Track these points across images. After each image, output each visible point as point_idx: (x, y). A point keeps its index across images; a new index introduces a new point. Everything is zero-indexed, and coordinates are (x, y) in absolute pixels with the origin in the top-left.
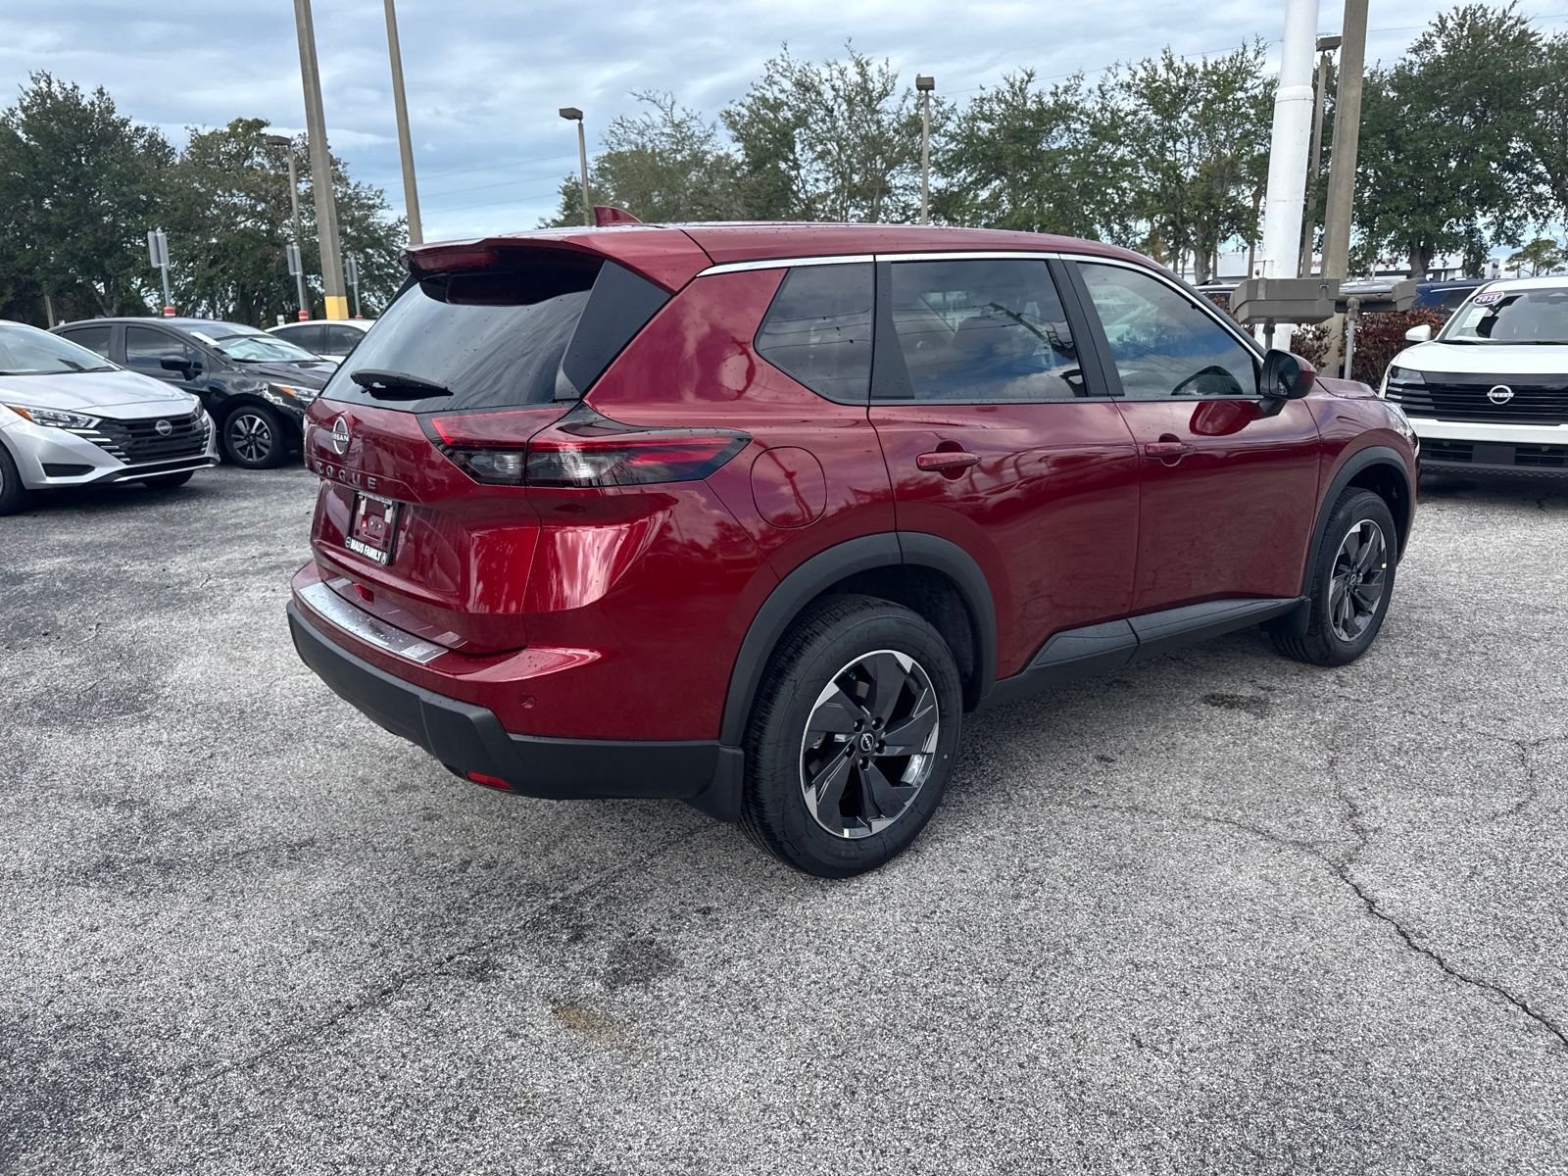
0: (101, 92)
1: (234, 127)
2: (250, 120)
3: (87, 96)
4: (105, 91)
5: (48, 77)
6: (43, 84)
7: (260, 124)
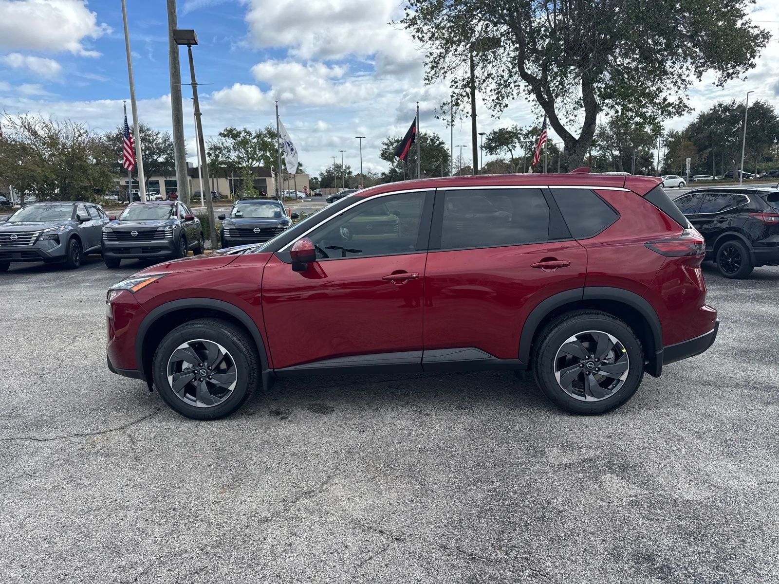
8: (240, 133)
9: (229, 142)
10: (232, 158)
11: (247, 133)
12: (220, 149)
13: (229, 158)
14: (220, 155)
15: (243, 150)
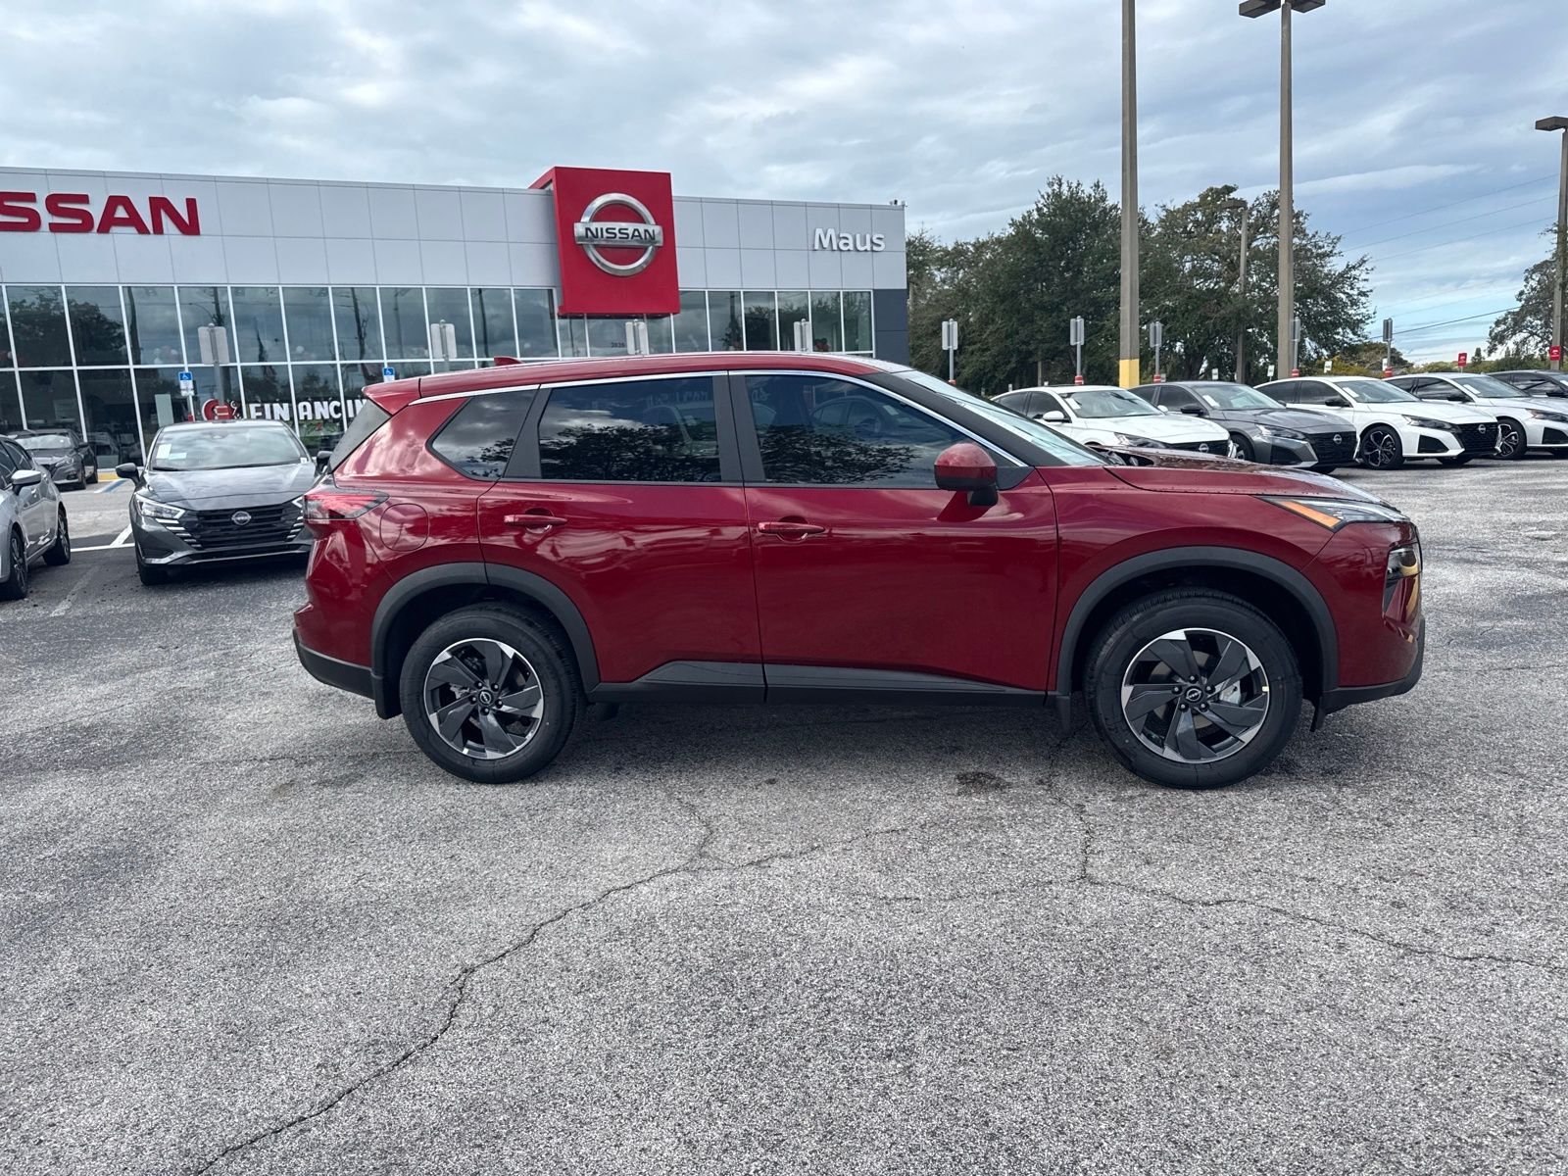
0: (1097, 186)
1: (1203, 197)
2: (1220, 187)
3: (1087, 190)
4: (1100, 184)
5: (1060, 180)
6: (1056, 187)
7: (1229, 190)
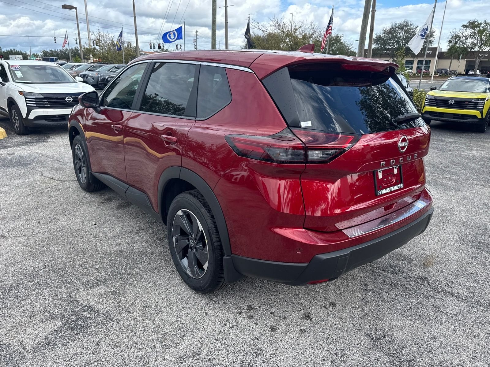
8: (481, 24)
9: (468, 32)
10: (467, 44)
11: (487, 24)
12: (460, 37)
13: (465, 44)
14: (459, 42)
15: (479, 38)
